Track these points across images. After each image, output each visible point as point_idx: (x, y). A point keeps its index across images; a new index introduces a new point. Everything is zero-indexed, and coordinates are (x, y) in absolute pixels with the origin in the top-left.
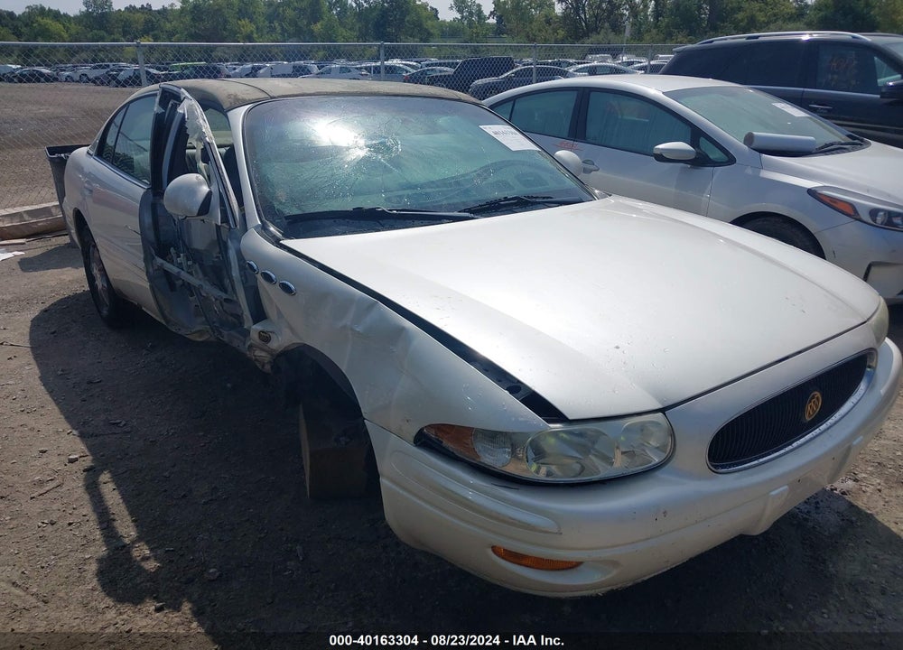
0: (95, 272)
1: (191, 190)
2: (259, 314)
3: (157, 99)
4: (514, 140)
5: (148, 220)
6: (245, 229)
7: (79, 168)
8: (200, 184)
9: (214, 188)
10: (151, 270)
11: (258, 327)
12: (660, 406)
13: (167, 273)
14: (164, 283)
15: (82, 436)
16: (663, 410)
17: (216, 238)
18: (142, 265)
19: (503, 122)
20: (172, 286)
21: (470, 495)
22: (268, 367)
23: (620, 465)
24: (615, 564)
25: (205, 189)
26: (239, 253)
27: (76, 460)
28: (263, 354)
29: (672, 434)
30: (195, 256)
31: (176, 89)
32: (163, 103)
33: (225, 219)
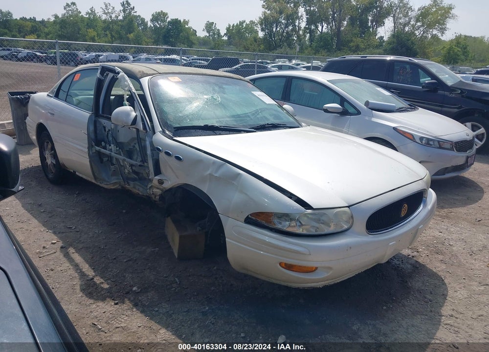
1: (128, 114)
2: (158, 171)
3: (99, 71)
4: (268, 100)
5: (92, 128)
6: (154, 133)
7: (35, 103)
8: (132, 111)
9: (138, 113)
10: (91, 153)
11: (157, 177)
12: (347, 205)
13: (99, 152)
14: (98, 159)
15: (55, 233)
16: (348, 207)
17: (136, 137)
18: (87, 150)
20: (102, 161)
22: (158, 197)
23: (332, 229)
24: (330, 268)
25: (134, 114)
26: (152, 143)
27: (55, 243)
28: (158, 190)
29: (352, 217)
30: (119, 145)
31: (112, 67)
32: (102, 73)
33: (145, 128)
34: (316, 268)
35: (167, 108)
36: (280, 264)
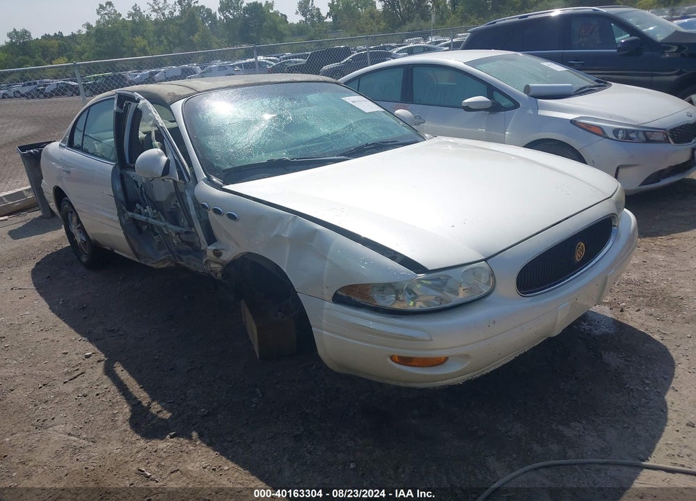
0: (74, 230)
1: (155, 159)
2: (211, 239)
3: (116, 102)
4: (367, 106)
5: (119, 186)
6: (196, 182)
7: (51, 158)
8: (160, 155)
9: (170, 157)
10: (123, 221)
11: (212, 248)
12: (484, 258)
13: (134, 220)
14: (135, 229)
15: (90, 341)
16: (485, 260)
17: (174, 191)
18: (117, 218)
19: (356, 94)
20: (140, 231)
21: (371, 325)
22: (220, 275)
23: (462, 296)
24: (467, 356)
25: (164, 158)
26: (194, 199)
27: (90, 356)
28: (217, 266)
29: (492, 274)
30: (157, 206)
31: (129, 93)
32: (120, 104)
33: (181, 177)
34: (446, 359)
35: (212, 143)
36: (392, 358)
